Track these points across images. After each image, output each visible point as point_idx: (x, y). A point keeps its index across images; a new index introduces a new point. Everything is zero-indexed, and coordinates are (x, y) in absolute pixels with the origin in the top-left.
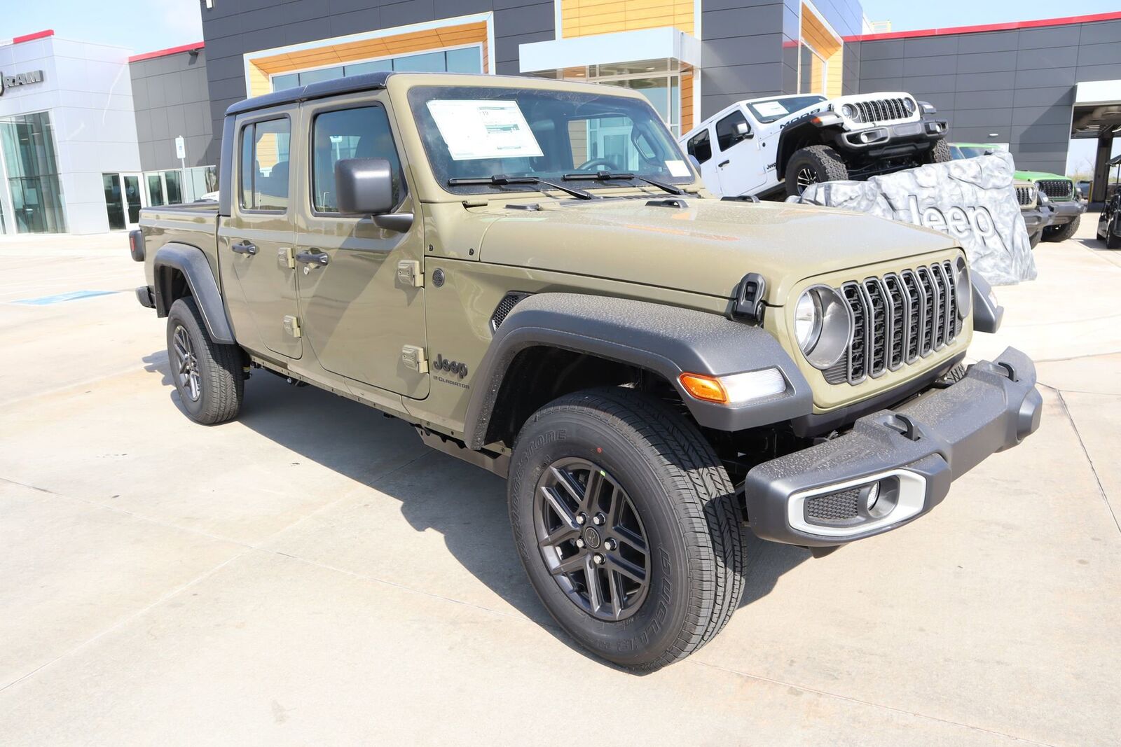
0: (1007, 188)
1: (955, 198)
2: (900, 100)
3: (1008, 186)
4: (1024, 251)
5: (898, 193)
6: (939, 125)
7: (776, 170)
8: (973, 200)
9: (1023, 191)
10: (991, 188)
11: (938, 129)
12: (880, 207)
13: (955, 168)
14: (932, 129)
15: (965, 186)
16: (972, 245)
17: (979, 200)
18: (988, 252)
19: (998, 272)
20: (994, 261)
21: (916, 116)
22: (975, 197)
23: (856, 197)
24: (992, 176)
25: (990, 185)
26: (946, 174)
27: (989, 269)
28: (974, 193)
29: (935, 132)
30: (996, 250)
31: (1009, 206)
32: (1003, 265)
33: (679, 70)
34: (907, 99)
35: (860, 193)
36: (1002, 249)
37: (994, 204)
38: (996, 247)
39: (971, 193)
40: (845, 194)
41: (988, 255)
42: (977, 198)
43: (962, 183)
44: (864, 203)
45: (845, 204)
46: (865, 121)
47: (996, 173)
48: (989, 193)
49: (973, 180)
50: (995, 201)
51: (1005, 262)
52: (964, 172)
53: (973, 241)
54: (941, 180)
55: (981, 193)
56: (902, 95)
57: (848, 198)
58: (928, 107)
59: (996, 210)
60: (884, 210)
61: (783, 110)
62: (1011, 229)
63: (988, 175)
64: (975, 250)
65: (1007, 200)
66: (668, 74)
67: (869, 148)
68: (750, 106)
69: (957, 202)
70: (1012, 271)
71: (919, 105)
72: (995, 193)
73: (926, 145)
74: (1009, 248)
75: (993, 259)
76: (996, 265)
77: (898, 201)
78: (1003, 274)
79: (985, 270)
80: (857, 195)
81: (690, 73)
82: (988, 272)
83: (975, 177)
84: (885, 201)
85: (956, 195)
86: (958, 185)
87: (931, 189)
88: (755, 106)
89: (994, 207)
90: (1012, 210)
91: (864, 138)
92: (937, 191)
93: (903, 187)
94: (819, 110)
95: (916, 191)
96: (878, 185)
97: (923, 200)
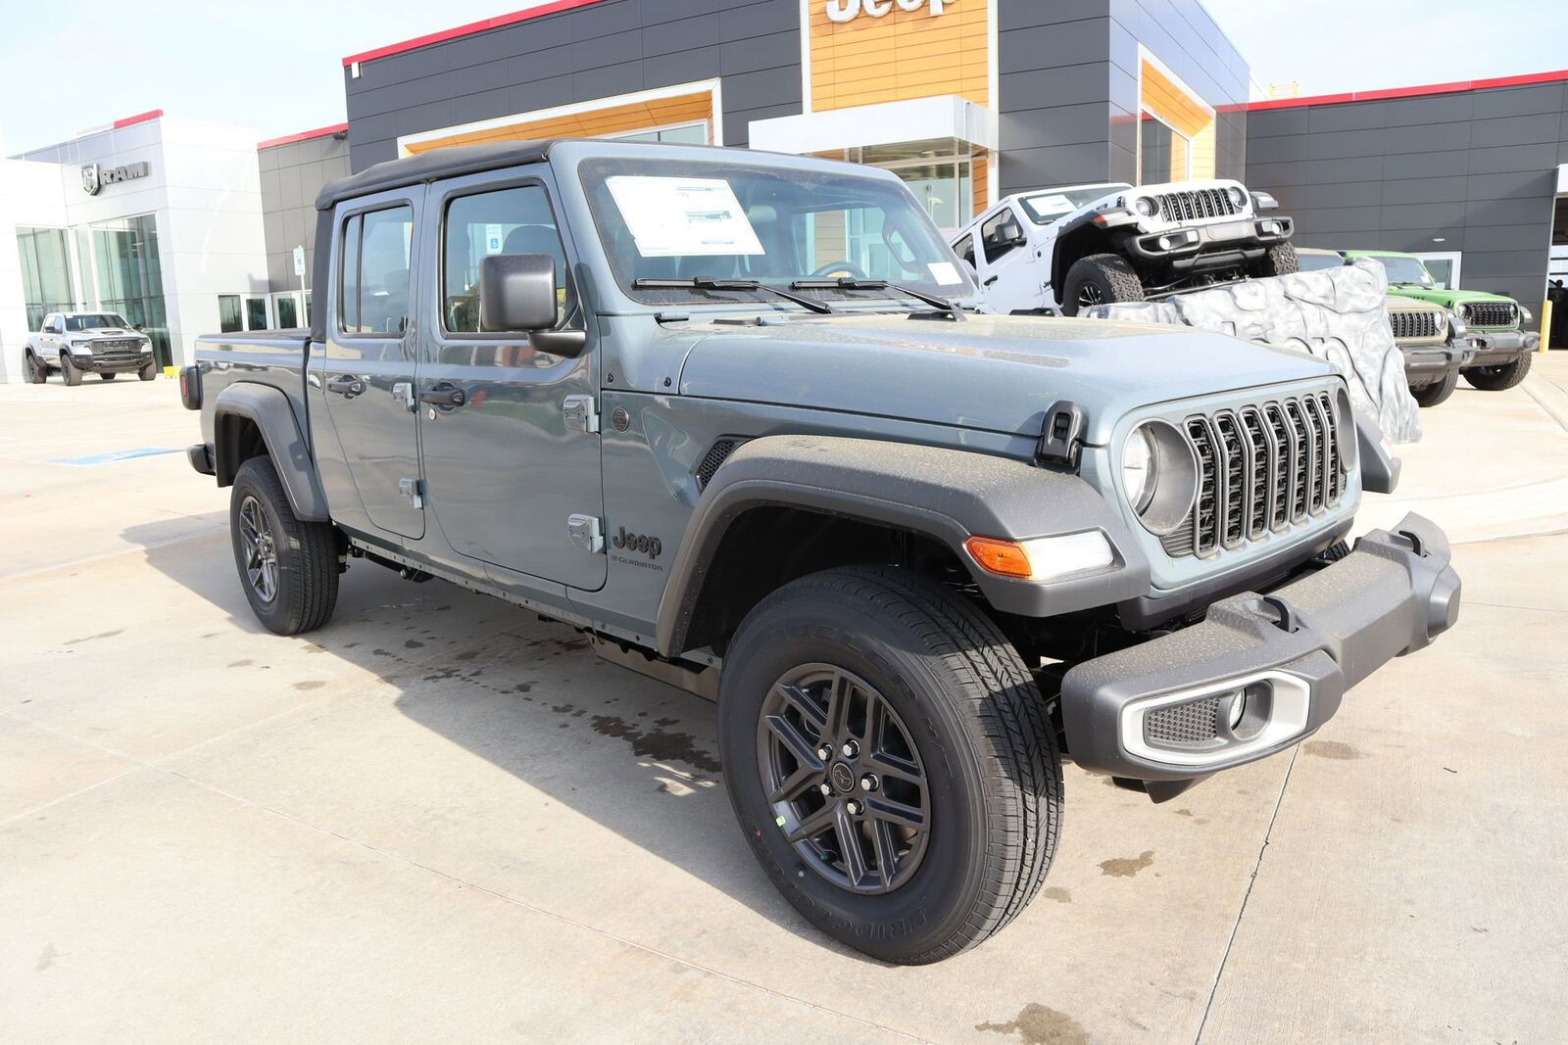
0: (1374, 312)
1: (1293, 326)
2: (1223, 190)
3: (1376, 308)
4: (1399, 400)
6: (1278, 224)
7: (1052, 288)
8: (1322, 329)
10: (1349, 312)
11: (1276, 229)
13: (1295, 284)
14: (1267, 230)
15: (1309, 310)
17: (1330, 329)
22: (1324, 324)
24: (1350, 295)
25: (1348, 308)
26: (1282, 293)
28: (1323, 318)
29: (1271, 234)
31: (1377, 337)
34: (1235, 188)
36: (1364, 398)
37: (1354, 334)
39: (1318, 319)
42: (1327, 326)
43: (1303, 304)
46: (1169, 219)
47: (1357, 291)
48: (1345, 319)
49: (1322, 301)
50: (1355, 330)
52: (1308, 289)
54: (1274, 301)
55: (1333, 319)
56: (1230, 183)
58: (1266, 200)
59: (1356, 343)
61: (1066, 207)
62: (1378, 371)
63: (1345, 293)
65: (1375, 329)
67: (1171, 257)
68: (1022, 202)
69: (1297, 331)
71: (1252, 197)
72: (1355, 319)
73: (1261, 251)
74: (1374, 397)
81: (983, 160)
83: (1325, 297)
85: (1295, 322)
86: (1299, 308)
87: (1258, 313)
88: (1030, 201)
89: (1353, 339)
90: (1382, 342)
91: (1165, 244)
92: (1266, 316)
93: (1214, 311)
94: (1106, 205)
95: (1234, 316)
96: (1178, 308)
97: (1245, 328)
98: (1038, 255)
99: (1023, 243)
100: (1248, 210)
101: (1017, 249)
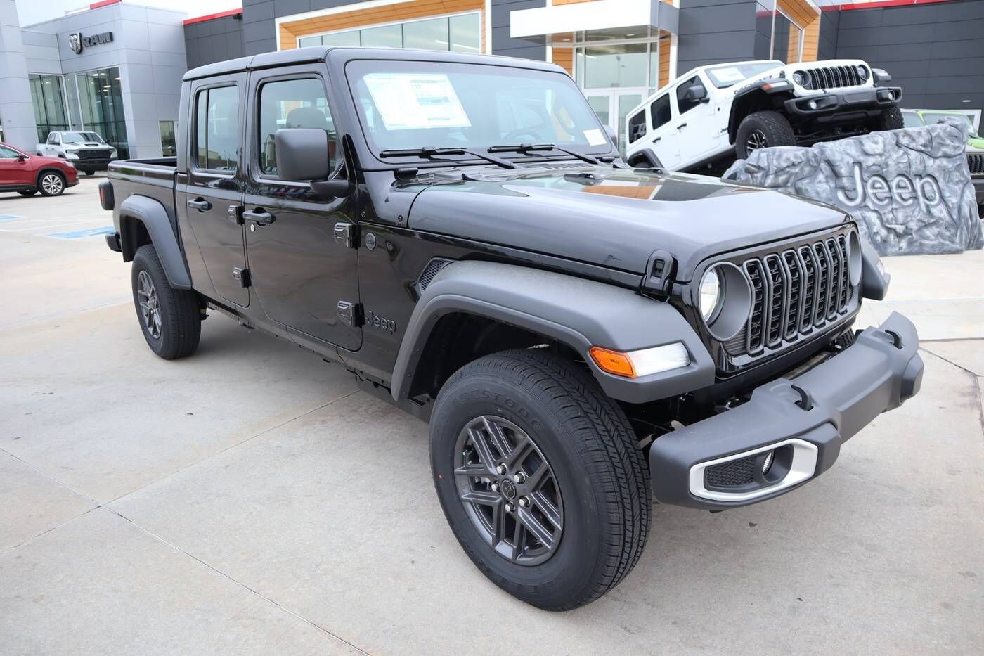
0: (958, 157)
1: (901, 166)
2: (854, 67)
3: (959, 155)
4: (971, 220)
5: (842, 160)
6: (892, 93)
7: (728, 135)
8: (921, 168)
9: (976, 159)
10: (940, 157)
11: (890, 96)
12: (823, 173)
13: (904, 136)
14: (884, 96)
15: (913, 155)
16: (916, 213)
17: (927, 169)
18: (932, 221)
19: (942, 241)
20: (939, 229)
21: (869, 84)
22: (923, 165)
23: (800, 163)
24: (943, 145)
25: (940, 154)
26: (894, 142)
27: (933, 238)
28: (922, 161)
29: (887, 99)
30: (941, 219)
31: (958, 174)
32: (948, 233)
33: (658, 37)
34: (861, 66)
35: (803, 158)
36: (948, 218)
37: (943, 172)
38: (941, 215)
39: (918, 162)
40: (788, 159)
41: (932, 223)
42: (925, 167)
43: (910, 151)
44: (807, 169)
45: (788, 169)
46: (816, 88)
47: (948, 142)
48: (938, 162)
49: (923, 149)
50: (944, 170)
51: (950, 231)
52: (913, 140)
53: (917, 209)
54: (889, 147)
55: (930, 162)
56: (857, 63)
57: (791, 164)
58: (882, 74)
59: (944, 179)
60: (827, 177)
61: (740, 76)
62: (959, 198)
63: (939, 143)
64: (918, 217)
65: (958, 167)
66: (648, 41)
67: (816, 115)
68: (707, 72)
69: (904, 170)
70: (957, 240)
71: (873, 73)
72: (945, 162)
73: (878, 112)
74: (955, 217)
75: (937, 227)
76: (940, 235)
77: (842, 168)
78: (948, 242)
79: (928, 238)
80: (800, 161)
81: (667, 39)
82: (932, 240)
83: (924, 146)
84: (828, 168)
85: (903, 163)
86: (906, 153)
87: (877, 157)
88: (713, 72)
89: (942, 176)
90: (962, 179)
91: (813, 105)
92: (883, 158)
93: (848, 154)
94: (771, 77)
95: (861, 158)
96: (822, 152)
97: (868, 167)
98: (719, 110)
99: (707, 101)
100: (870, 81)
101: (702, 105)
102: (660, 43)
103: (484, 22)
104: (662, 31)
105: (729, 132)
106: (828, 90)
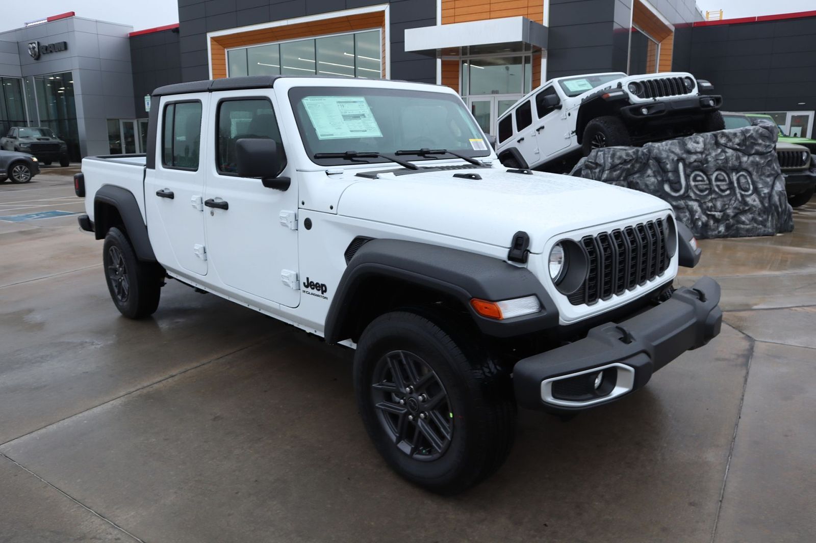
0: (769, 154)
1: (720, 162)
2: (681, 78)
3: (769, 152)
4: (781, 207)
5: (668, 157)
6: (713, 100)
7: (576, 136)
8: (737, 163)
9: (793, 155)
10: (754, 154)
11: (712, 103)
12: (652, 169)
13: (722, 137)
14: (706, 103)
15: (730, 152)
16: (733, 202)
17: (743, 164)
18: (747, 208)
19: (755, 225)
20: (753, 215)
21: (695, 92)
22: (739, 161)
23: (631, 160)
24: (755, 144)
25: (753, 151)
26: (713, 142)
27: (747, 222)
28: (738, 158)
29: (709, 106)
30: (755, 206)
31: (769, 168)
32: (760, 219)
33: (531, 51)
34: (687, 78)
35: (634, 157)
36: (760, 206)
37: (756, 167)
38: (755, 203)
39: (734, 158)
40: (620, 157)
41: (746, 210)
43: (727, 150)
44: (637, 166)
45: (620, 166)
46: (648, 97)
47: (760, 141)
48: (751, 158)
49: (738, 147)
50: (757, 165)
51: (762, 217)
52: (730, 140)
53: (734, 198)
54: (709, 146)
55: (745, 159)
56: (683, 75)
57: (623, 161)
58: (706, 84)
59: (757, 172)
60: (654, 172)
62: (770, 189)
63: (752, 143)
64: (735, 205)
65: (769, 164)
66: (523, 54)
67: (647, 119)
68: (560, 82)
69: (722, 165)
70: (769, 224)
71: (698, 83)
72: (757, 158)
73: (701, 116)
74: (767, 205)
75: (751, 214)
76: (754, 220)
77: (667, 164)
78: (761, 226)
79: (743, 223)
80: (631, 158)
81: (537, 54)
82: (747, 225)
83: (738, 144)
84: (656, 164)
85: (721, 159)
86: (723, 151)
87: (698, 154)
88: (565, 83)
89: (755, 170)
90: (773, 172)
91: (645, 111)
92: (704, 156)
93: (673, 152)
94: (610, 87)
95: (684, 156)
96: (650, 151)
97: (691, 163)
98: (569, 115)
99: (560, 108)
101: (556, 111)
102: (533, 56)
103: (384, 38)
104: (534, 47)
105: (576, 134)
106: (658, 98)
